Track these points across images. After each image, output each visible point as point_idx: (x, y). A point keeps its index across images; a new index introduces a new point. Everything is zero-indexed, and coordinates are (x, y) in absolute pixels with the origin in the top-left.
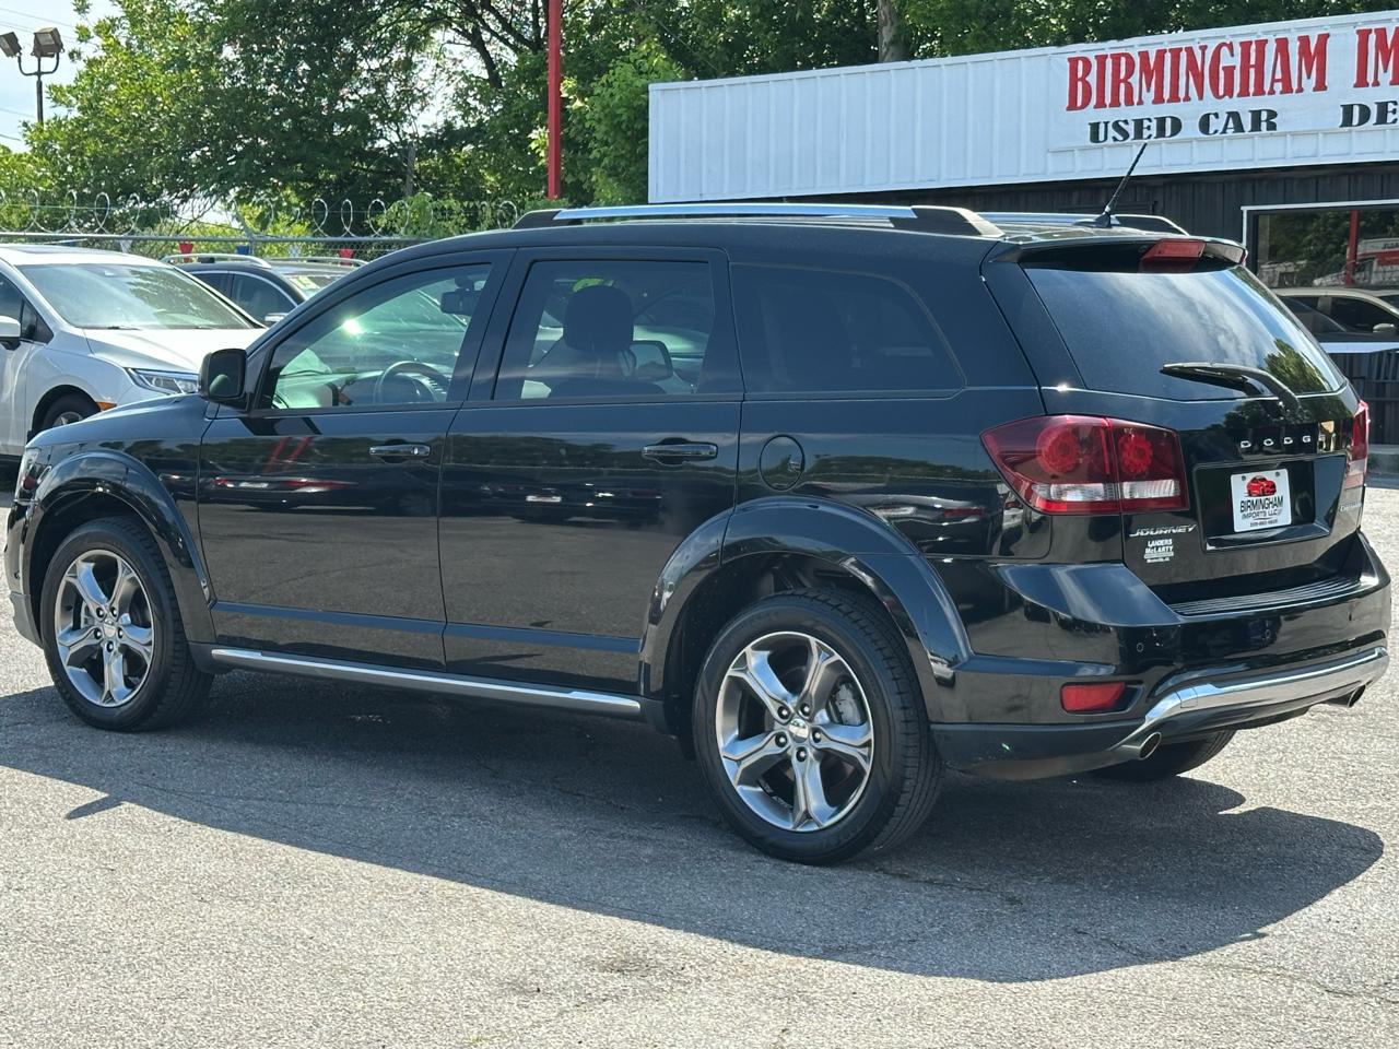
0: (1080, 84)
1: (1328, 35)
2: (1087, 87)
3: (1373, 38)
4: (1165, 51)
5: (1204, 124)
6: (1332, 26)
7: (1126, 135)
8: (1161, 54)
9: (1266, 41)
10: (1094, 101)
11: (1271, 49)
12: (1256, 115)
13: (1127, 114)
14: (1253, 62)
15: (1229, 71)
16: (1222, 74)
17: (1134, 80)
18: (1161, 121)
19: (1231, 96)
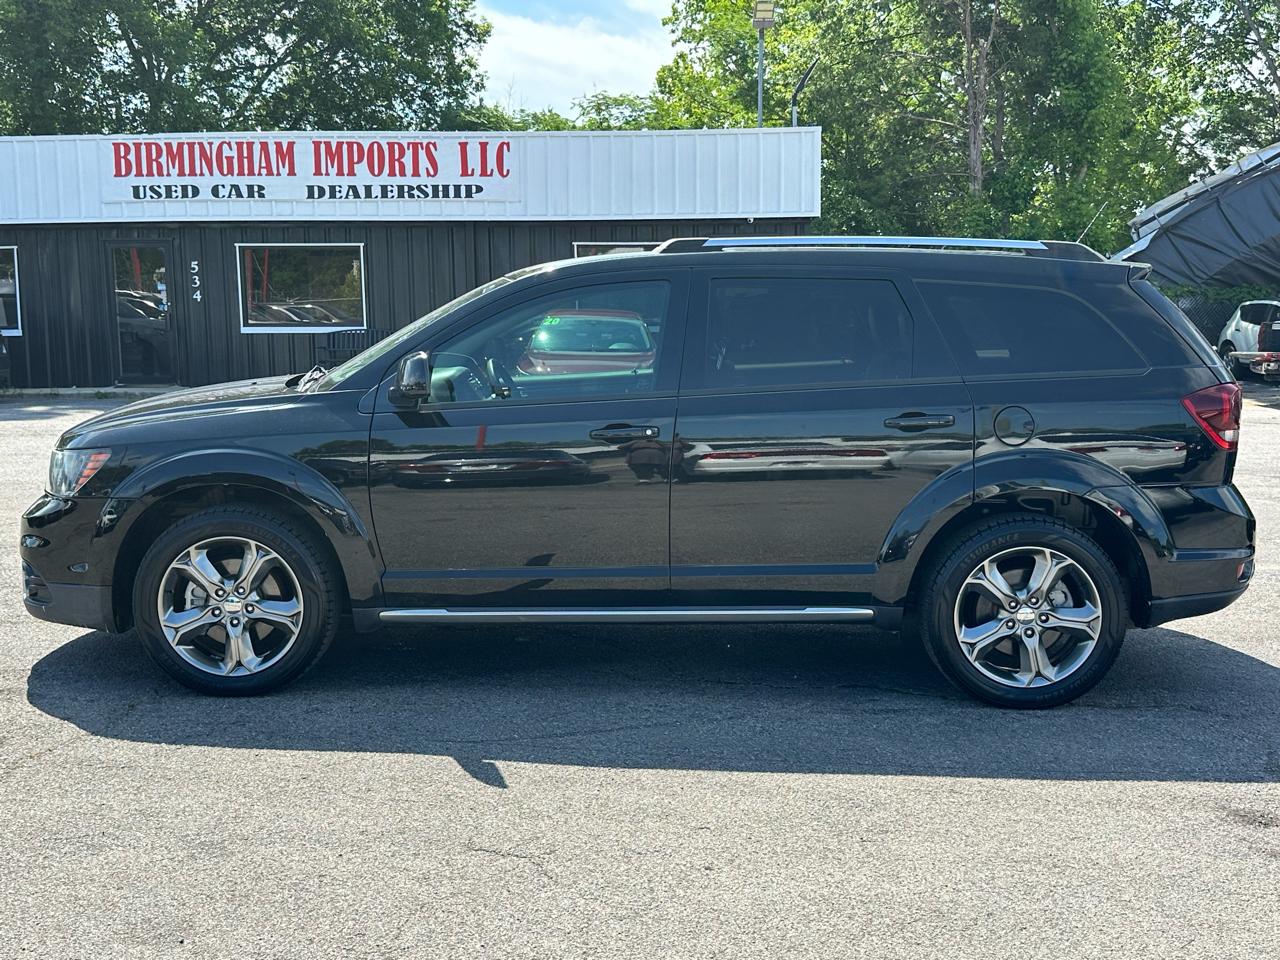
0: (123, 161)
1: (294, 143)
2: (128, 163)
3: (323, 147)
4: (183, 143)
5: (215, 191)
6: (296, 137)
7: (160, 196)
8: (180, 146)
9: (253, 143)
10: (134, 171)
11: (257, 148)
12: (250, 188)
13: (161, 182)
14: (245, 155)
15: (230, 159)
16: (225, 161)
17: (163, 160)
18: (184, 188)
19: (232, 175)
